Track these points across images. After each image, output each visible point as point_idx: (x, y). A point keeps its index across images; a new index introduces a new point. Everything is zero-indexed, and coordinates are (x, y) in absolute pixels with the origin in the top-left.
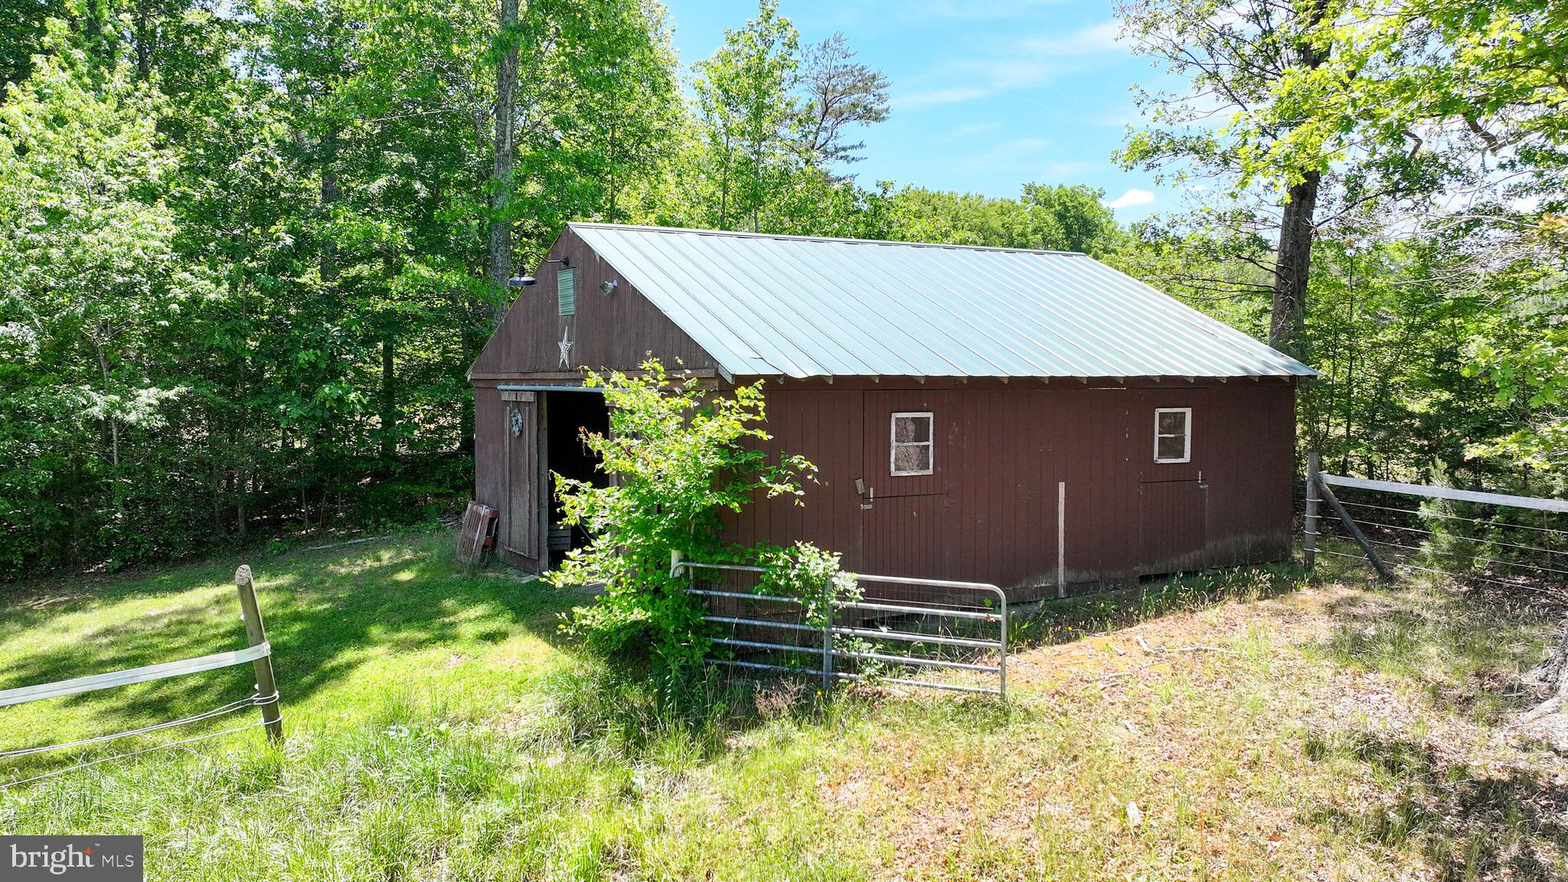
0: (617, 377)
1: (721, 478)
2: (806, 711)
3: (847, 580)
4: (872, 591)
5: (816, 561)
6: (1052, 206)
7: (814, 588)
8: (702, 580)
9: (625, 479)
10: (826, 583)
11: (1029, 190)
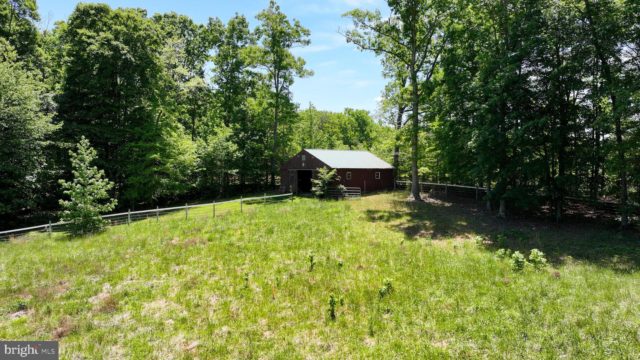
0: (321, 168)
1: (332, 178)
2: (343, 199)
3: (345, 188)
4: (347, 189)
5: (342, 186)
6: (354, 116)
7: (341, 189)
8: (329, 189)
9: (321, 179)
10: (343, 189)
11: (346, 110)
